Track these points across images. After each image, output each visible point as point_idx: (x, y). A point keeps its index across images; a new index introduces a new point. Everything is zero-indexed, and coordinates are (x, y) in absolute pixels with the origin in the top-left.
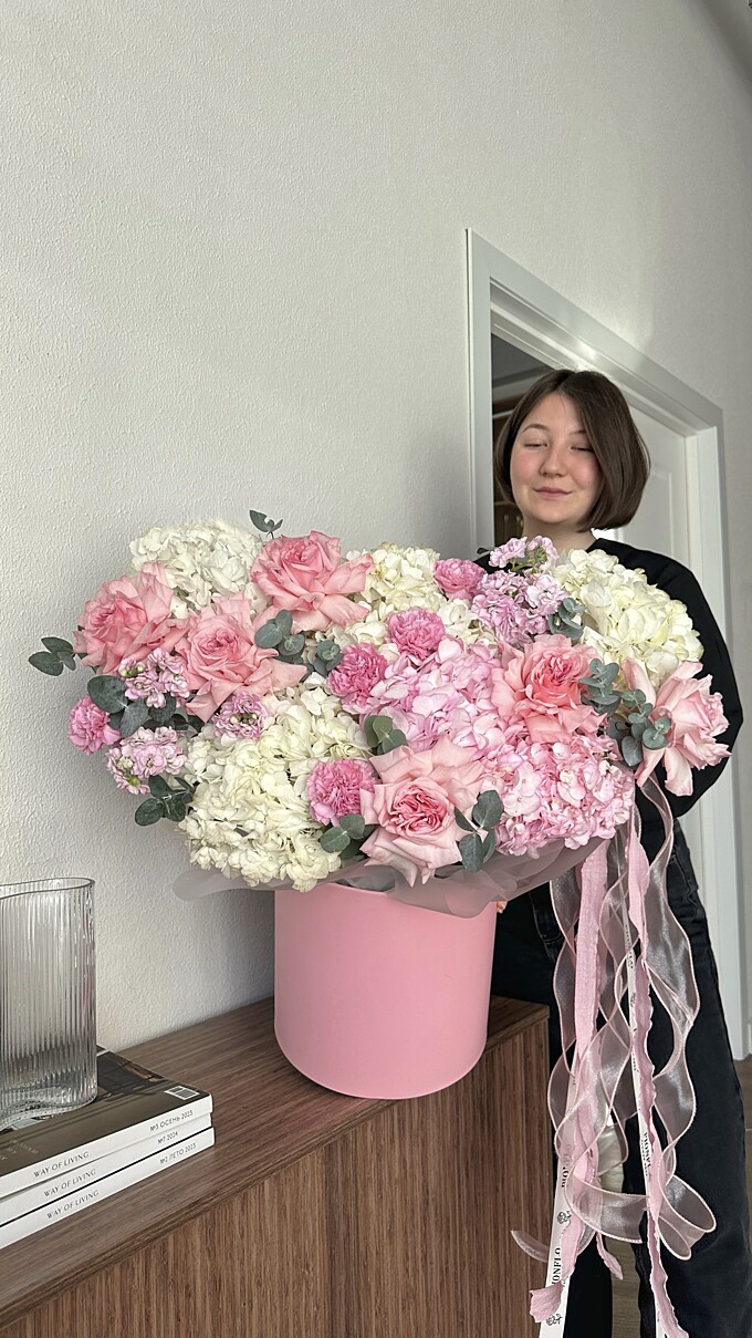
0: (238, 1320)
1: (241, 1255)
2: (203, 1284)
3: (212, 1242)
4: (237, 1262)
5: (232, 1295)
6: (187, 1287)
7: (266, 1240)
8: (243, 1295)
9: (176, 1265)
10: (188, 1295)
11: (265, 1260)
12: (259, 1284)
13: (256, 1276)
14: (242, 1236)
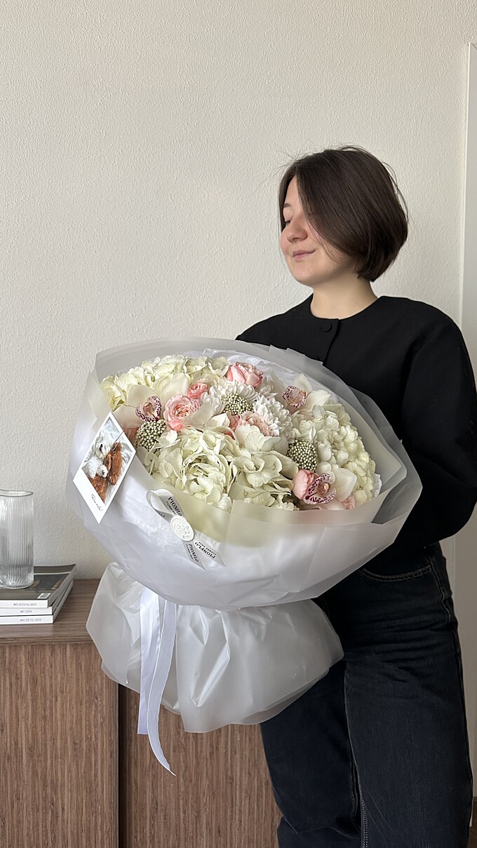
0: (48, 702)
1: (50, 674)
2: (26, 678)
3: (32, 662)
4: (47, 677)
5: (44, 689)
6: (17, 675)
7: (68, 675)
8: (51, 692)
9: (10, 663)
10: (17, 679)
11: (67, 683)
12: (62, 692)
13: (60, 687)
14: (51, 666)
